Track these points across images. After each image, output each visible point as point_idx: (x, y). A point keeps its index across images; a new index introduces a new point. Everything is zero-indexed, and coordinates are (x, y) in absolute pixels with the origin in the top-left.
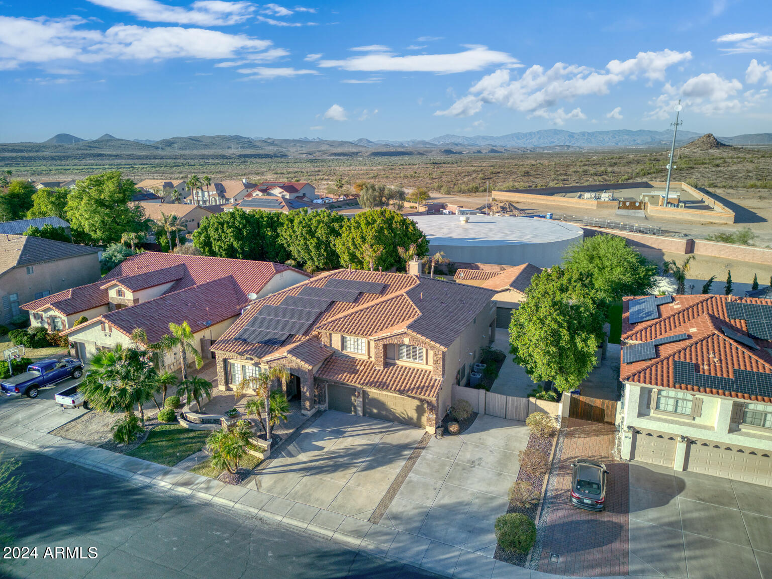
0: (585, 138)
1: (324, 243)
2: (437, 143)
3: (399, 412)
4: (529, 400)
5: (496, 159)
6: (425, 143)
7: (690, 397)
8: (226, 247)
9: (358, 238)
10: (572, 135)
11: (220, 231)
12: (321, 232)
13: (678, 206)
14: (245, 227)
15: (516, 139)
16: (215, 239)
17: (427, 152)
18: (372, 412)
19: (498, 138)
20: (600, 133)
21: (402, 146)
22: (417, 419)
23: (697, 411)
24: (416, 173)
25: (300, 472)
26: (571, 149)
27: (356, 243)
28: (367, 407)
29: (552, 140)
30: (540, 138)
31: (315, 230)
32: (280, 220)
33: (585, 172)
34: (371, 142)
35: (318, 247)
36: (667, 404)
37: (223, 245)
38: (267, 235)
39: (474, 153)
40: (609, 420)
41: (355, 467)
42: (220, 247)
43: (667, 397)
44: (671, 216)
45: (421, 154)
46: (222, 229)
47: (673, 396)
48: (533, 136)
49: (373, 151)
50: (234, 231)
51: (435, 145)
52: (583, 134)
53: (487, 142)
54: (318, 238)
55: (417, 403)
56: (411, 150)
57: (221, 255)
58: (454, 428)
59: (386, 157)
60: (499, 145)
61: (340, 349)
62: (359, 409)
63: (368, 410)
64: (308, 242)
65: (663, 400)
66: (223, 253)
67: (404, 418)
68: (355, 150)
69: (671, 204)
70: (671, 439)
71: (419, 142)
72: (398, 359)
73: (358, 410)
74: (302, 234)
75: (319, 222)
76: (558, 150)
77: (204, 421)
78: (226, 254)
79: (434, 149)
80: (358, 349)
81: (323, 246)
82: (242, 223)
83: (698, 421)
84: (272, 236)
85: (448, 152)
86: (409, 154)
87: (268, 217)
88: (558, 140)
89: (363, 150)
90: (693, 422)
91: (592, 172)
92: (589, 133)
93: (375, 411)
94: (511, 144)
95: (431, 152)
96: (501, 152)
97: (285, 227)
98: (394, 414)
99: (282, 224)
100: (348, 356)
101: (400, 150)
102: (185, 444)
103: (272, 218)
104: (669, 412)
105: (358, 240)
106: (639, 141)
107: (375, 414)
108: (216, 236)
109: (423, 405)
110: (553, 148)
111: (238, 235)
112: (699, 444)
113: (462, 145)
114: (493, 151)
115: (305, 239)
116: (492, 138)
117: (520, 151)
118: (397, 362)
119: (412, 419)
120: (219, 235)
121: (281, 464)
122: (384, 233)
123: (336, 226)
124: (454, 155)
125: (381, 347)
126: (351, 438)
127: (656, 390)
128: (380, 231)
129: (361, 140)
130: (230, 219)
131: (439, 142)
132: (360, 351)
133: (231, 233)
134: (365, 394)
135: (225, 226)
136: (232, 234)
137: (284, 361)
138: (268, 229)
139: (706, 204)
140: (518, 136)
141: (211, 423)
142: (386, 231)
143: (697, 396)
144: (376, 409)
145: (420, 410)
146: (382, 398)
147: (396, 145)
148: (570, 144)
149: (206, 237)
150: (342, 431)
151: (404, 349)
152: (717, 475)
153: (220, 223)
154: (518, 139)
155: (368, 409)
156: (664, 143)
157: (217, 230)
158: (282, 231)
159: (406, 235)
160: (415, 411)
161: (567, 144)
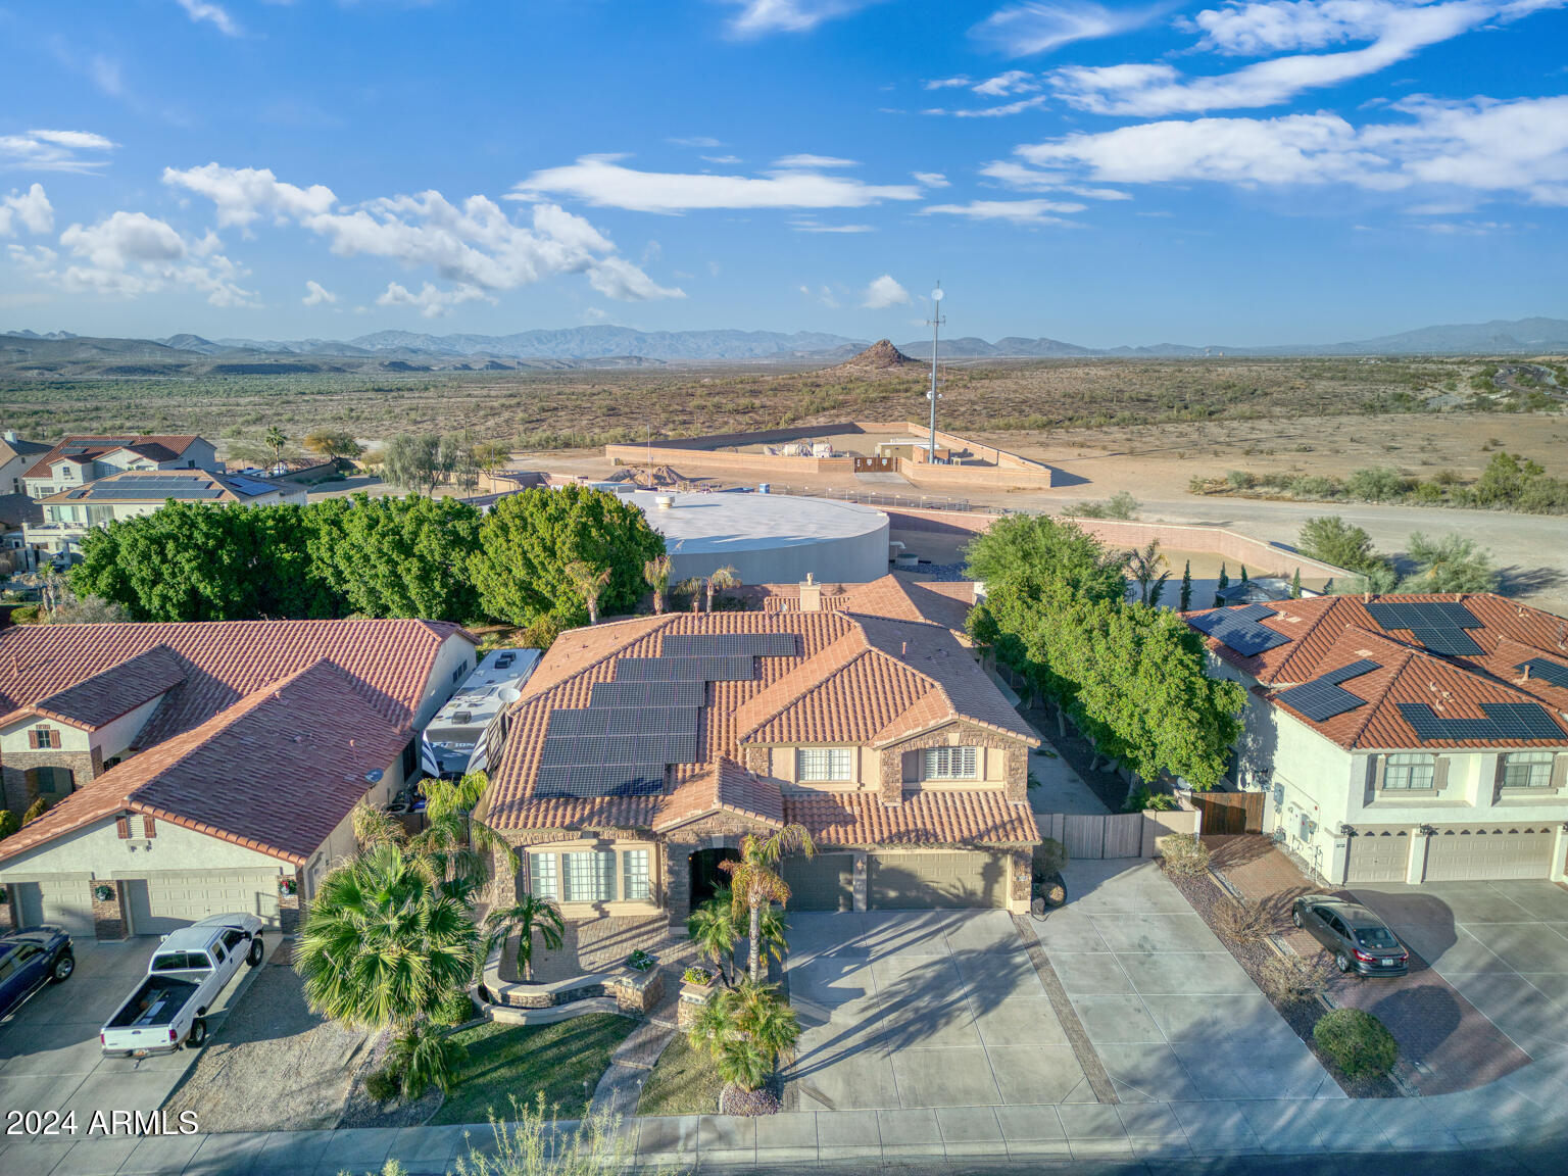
0: (667, 343)
1: (438, 569)
2: (369, 347)
3: (945, 885)
4: (1143, 816)
5: (508, 382)
6: (341, 347)
7: (1431, 759)
8: (182, 596)
9: (538, 550)
10: (641, 338)
11: (156, 559)
12: (429, 544)
13: (949, 462)
14: (221, 544)
15: (535, 343)
16: (143, 581)
17: (350, 366)
18: (884, 896)
19: (499, 339)
20: (693, 335)
21: (286, 351)
22: (984, 893)
23: (1440, 782)
24: (352, 410)
25: (874, 1049)
26: (645, 365)
27: (536, 562)
28: (875, 889)
29: (607, 346)
30: (582, 342)
31: (413, 540)
32: (306, 523)
33: (718, 407)
34: (207, 343)
35: (424, 578)
36: (1397, 776)
37: (171, 593)
38: (283, 559)
39: (456, 369)
40: (1254, 827)
41: (964, 1009)
42: (165, 598)
43: (1398, 765)
44: (950, 480)
45: (338, 370)
46: (162, 553)
47: (1407, 762)
48: (569, 337)
49: (220, 362)
50: (196, 557)
51: (365, 351)
52: (662, 335)
53: (479, 348)
54: (422, 558)
55: (984, 858)
56: (311, 361)
57: (167, 618)
58: (1056, 894)
59: (254, 376)
60: (504, 353)
61: (793, 780)
62: (859, 897)
63: (877, 896)
64: (400, 569)
65: (1392, 772)
66: (174, 613)
67: (957, 896)
68: (169, 361)
69: (939, 459)
70: (1402, 834)
71: (328, 345)
72: (924, 780)
73: (858, 901)
74: (380, 551)
75: (420, 521)
76: (621, 365)
77: (560, 999)
78: (179, 615)
79: (365, 360)
80: (830, 773)
81: (437, 575)
82: (215, 537)
83: (1444, 796)
84: (293, 561)
85: (399, 366)
86: (312, 369)
87: (274, 519)
88: (617, 346)
89: (193, 359)
90: (1436, 799)
91: (730, 406)
92: (672, 335)
93: (892, 894)
94: (528, 353)
95: (360, 365)
96: (513, 368)
97: (325, 539)
98: (934, 892)
99: (314, 533)
100: (814, 791)
101: (285, 360)
102: (560, 1060)
103: (283, 519)
104: (1400, 789)
105: (537, 554)
106: (758, 351)
107: (893, 900)
108: (146, 573)
109: (996, 860)
110: (612, 361)
111: (208, 563)
112: (1441, 833)
113: (426, 352)
114: (495, 366)
115: (390, 561)
116: (487, 340)
117: (549, 368)
118: (923, 785)
119: (973, 893)
120: (153, 569)
121: (816, 1045)
122: (590, 536)
123: (462, 528)
124: (413, 373)
125: (898, 760)
126: (892, 959)
127: (1383, 757)
128: (583, 531)
129: (180, 338)
130: (180, 527)
131: (373, 345)
132: (836, 777)
133: (189, 561)
134: (872, 861)
135: (170, 545)
136: (194, 564)
137: (710, 824)
138: (282, 546)
139: (977, 457)
140: (539, 337)
141: (578, 999)
142: (594, 532)
143: (1441, 756)
144: (894, 889)
145: (992, 874)
146: (907, 865)
147: (272, 349)
148: (641, 355)
149: (115, 577)
150: (858, 949)
151: (935, 757)
152: (1467, 878)
153: (153, 540)
154: (540, 341)
155: (877, 892)
156: (799, 354)
157: (145, 557)
158: (318, 548)
159: (632, 538)
160: (979, 877)
161: (635, 353)
